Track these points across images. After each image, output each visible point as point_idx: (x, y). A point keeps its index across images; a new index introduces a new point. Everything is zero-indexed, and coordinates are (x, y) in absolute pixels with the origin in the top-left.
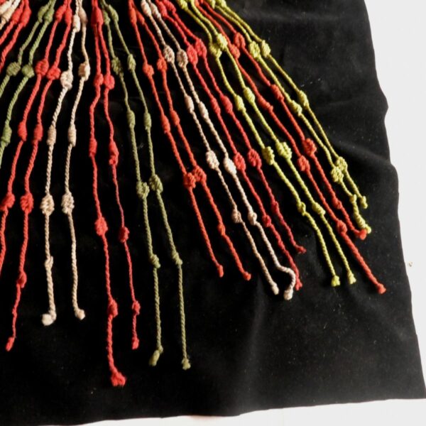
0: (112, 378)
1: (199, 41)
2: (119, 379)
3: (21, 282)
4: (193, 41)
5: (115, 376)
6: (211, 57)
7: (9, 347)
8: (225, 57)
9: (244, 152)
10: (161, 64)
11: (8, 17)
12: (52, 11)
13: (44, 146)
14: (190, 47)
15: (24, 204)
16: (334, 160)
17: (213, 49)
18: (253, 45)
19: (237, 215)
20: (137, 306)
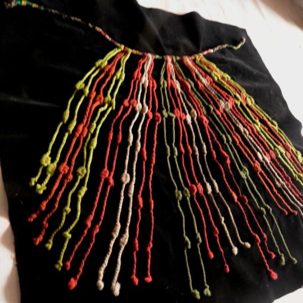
0: (272, 276)
1: (231, 97)
2: (275, 276)
3: (216, 233)
4: (229, 98)
5: (273, 275)
6: (236, 105)
7: (228, 270)
8: (241, 105)
9: (268, 152)
10: (221, 110)
11: (147, 84)
12: (166, 82)
13: (194, 156)
14: (229, 101)
15: (200, 190)
16: (297, 153)
17: (237, 102)
18: (248, 99)
19: (277, 183)
20: (265, 236)
